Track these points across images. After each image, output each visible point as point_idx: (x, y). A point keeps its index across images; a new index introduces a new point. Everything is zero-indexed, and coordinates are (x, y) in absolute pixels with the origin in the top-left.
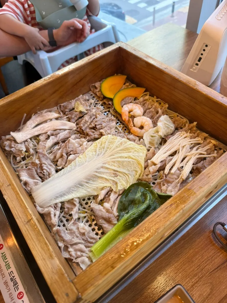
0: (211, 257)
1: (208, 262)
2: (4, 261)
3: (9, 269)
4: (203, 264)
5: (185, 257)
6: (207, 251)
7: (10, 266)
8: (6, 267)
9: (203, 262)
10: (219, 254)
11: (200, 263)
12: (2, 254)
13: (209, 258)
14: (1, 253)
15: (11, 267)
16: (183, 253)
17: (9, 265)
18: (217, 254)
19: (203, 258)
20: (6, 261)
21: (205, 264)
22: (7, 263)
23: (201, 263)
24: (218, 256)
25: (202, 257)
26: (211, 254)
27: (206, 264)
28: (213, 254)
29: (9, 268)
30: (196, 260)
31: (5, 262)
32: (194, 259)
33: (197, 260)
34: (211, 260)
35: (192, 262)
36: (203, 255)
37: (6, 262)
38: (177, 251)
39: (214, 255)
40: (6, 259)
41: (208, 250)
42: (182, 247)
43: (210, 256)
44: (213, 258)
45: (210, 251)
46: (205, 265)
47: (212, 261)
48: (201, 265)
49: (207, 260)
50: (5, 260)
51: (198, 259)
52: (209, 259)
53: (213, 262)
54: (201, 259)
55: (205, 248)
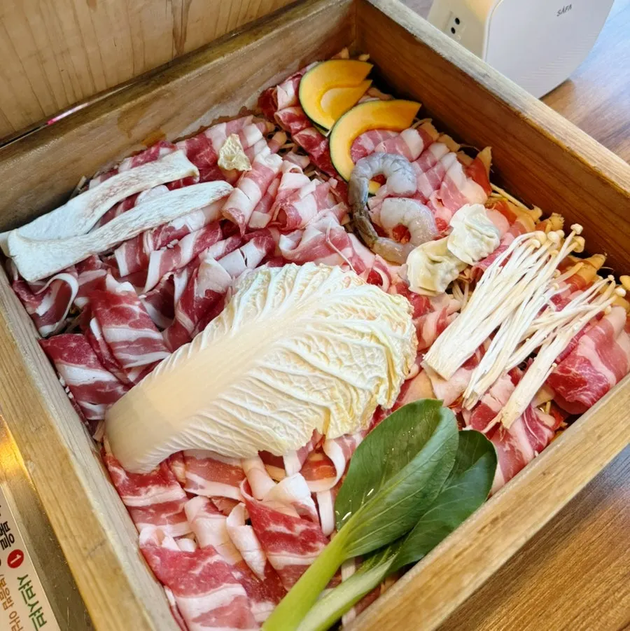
0: (597, 603)
1: (589, 618)
2: (26, 602)
3: (41, 626)
4: (578, 622)
5: (528, 600)
6: (588, 585)
7: (43, 616)
8: (22, 592)
9: (576, 617)
10: (619, 596)
11: (569, 620)
12: (20, 581)
13: (592, 607)
14: (19, 578)
15: (46, 622)
16: (521, 590)
17: (41, 616)
18: (614, 593)
19: (577, 606)
20: (32, 601)
21: (582, 623)
22: (25, 582)
23: (572, 621)
24: (617, 601)
25: (573, 604)
26: (598, 593)
27: (584, 623)
28: (604, 593)
29: (41, 622)
30: (557, 610)
31: (29, 605)
32: (553, 608)
33: (560, 612)
34: (597, 611)
35: (548, 617)
36: (578, 595)
37: (33, 606)
38: (507, 584)
39: (607, 598)
40: (33, 595)
41: (590, 581)
42: (519, 574)
43: (596, 601)
44: (604, 605)
45: (595, 585)
46: (581, 627)
47: (600, 614)
48: (570, 626)
49: (586, 612)
50: (30, 598)
51: (563, 609)
52: (593, 610)
53: (603, 618)
54: (571, 609)
55: (583, 575)
